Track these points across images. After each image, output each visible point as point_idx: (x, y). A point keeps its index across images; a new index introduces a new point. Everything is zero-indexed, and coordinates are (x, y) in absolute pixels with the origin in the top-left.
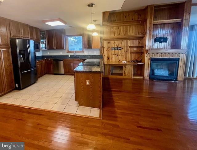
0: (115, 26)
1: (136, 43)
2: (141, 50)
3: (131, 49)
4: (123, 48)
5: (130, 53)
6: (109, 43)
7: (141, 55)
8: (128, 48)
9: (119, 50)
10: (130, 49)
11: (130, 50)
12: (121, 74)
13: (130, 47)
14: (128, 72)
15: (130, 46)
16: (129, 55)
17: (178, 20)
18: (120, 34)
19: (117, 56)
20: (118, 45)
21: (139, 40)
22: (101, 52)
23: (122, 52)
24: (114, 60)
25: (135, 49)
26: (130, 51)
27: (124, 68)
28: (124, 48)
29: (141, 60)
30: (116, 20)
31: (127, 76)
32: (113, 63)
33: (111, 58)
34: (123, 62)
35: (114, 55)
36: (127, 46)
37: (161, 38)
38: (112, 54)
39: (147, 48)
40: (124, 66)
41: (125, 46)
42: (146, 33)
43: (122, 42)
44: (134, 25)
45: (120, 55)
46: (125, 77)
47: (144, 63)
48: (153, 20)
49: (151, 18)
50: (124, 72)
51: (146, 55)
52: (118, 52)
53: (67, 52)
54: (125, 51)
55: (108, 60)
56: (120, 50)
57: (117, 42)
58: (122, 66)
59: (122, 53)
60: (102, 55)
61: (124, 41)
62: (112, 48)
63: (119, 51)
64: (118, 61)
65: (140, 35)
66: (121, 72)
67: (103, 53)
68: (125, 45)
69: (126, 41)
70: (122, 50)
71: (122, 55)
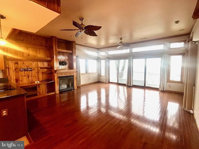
1: (46, 64)
2: (51, 71)
3: (42, 70)
5: (41, 73)
6: (16, 63)
7: (51, 75)
8: (39, 69)
10: (41, 70)
11: (41, 71)
12: (36, 95)
13: (41, 68)
14: (42, 91)
16: (41, 76)
17: (71, 52)
19: (28, 77)
20: (28, 66)
21: (48, 63)
22: (5, 74)
24: (25, 81)
25: (46, 70)
26: (41, 72)
27: (38, 88)
28: (35, 69)
29: (52, 79)
31: (42, 95)
32: (24, 85)
33: (20, 80)
34: (36, 82)
35: (24, 77)
36: (38, 67)
37: (63, 62)
38: (21, 76)
39: (55, 69)
40: (38, 86)
42: (53, 57)
43: (33, 63)
44: (43, 49)
45: (31, 76)
46: (40, 96)
47: (55, 81)
48: (57, 48)
49: (56, 47)
50: (39, 92)
51: (55, 74)
52: (29, 73)
54: (37, 72)
55: (17, 83)
56: (32, 70)
57: (27, 63)
58: (35, 86)
61: (35, 62)
62: (21, 69)
63: (30, 71)
64: (29, 82)
65: (49, 59)
66: (35, 93)
67: (8, 75)
68: (36, 66)
70: (33, 71)
71: (34, 75)
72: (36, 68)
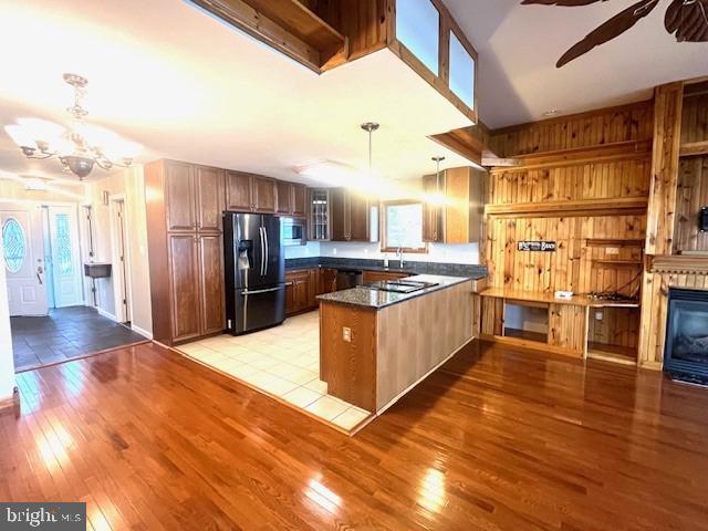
0: (533, 170)
3: (595, 249)
4: (561, 246)
5: (589, 264)
6: (510, 226)
8: (583, 245)
9: (546, 250)
10: (589, 248)
11: (589, 253)
12: (542, 338)
14: (568, 332)
15: (590, 236)
16: (585, 273)
18: (550, 195)
19: (540, 272)
22: (482, 254)
23: (559, 257)
24: (528, 287)
26: (589, 258)
27: (552, 318)
28: (565, 244)
30: (537, 148)
31: (564, 346)
32: (526, 297)
33: (516, 278)
34: (558, 294)
35: (527, 269)
36: (578, 239)
38: (520, 264)
40: (552, 309)
41: (568, 240)
43: (560, 225)
44: (609, 161)
45: (549, 270)
46: (555, 350)
47: (640, 307)
48: (678, 140)
50: (554, 330)
51: (647, 275)
52: (542, 259)
53: (382, 251)
54: (571, 256)
55: (507, 285)
56: (552, 250)
57: (539, 224)
58: (546, 306)
59: (559, 261)
60: (487, 266)
61: (567, 220)
62: (521, 245)
63: (549, 253)
64: (541, 289)
67: (488, 258)
68: (572, 235)
69: (573, 219)
70: (559, 250)
71: (559, 268)
72: (572, 242)
